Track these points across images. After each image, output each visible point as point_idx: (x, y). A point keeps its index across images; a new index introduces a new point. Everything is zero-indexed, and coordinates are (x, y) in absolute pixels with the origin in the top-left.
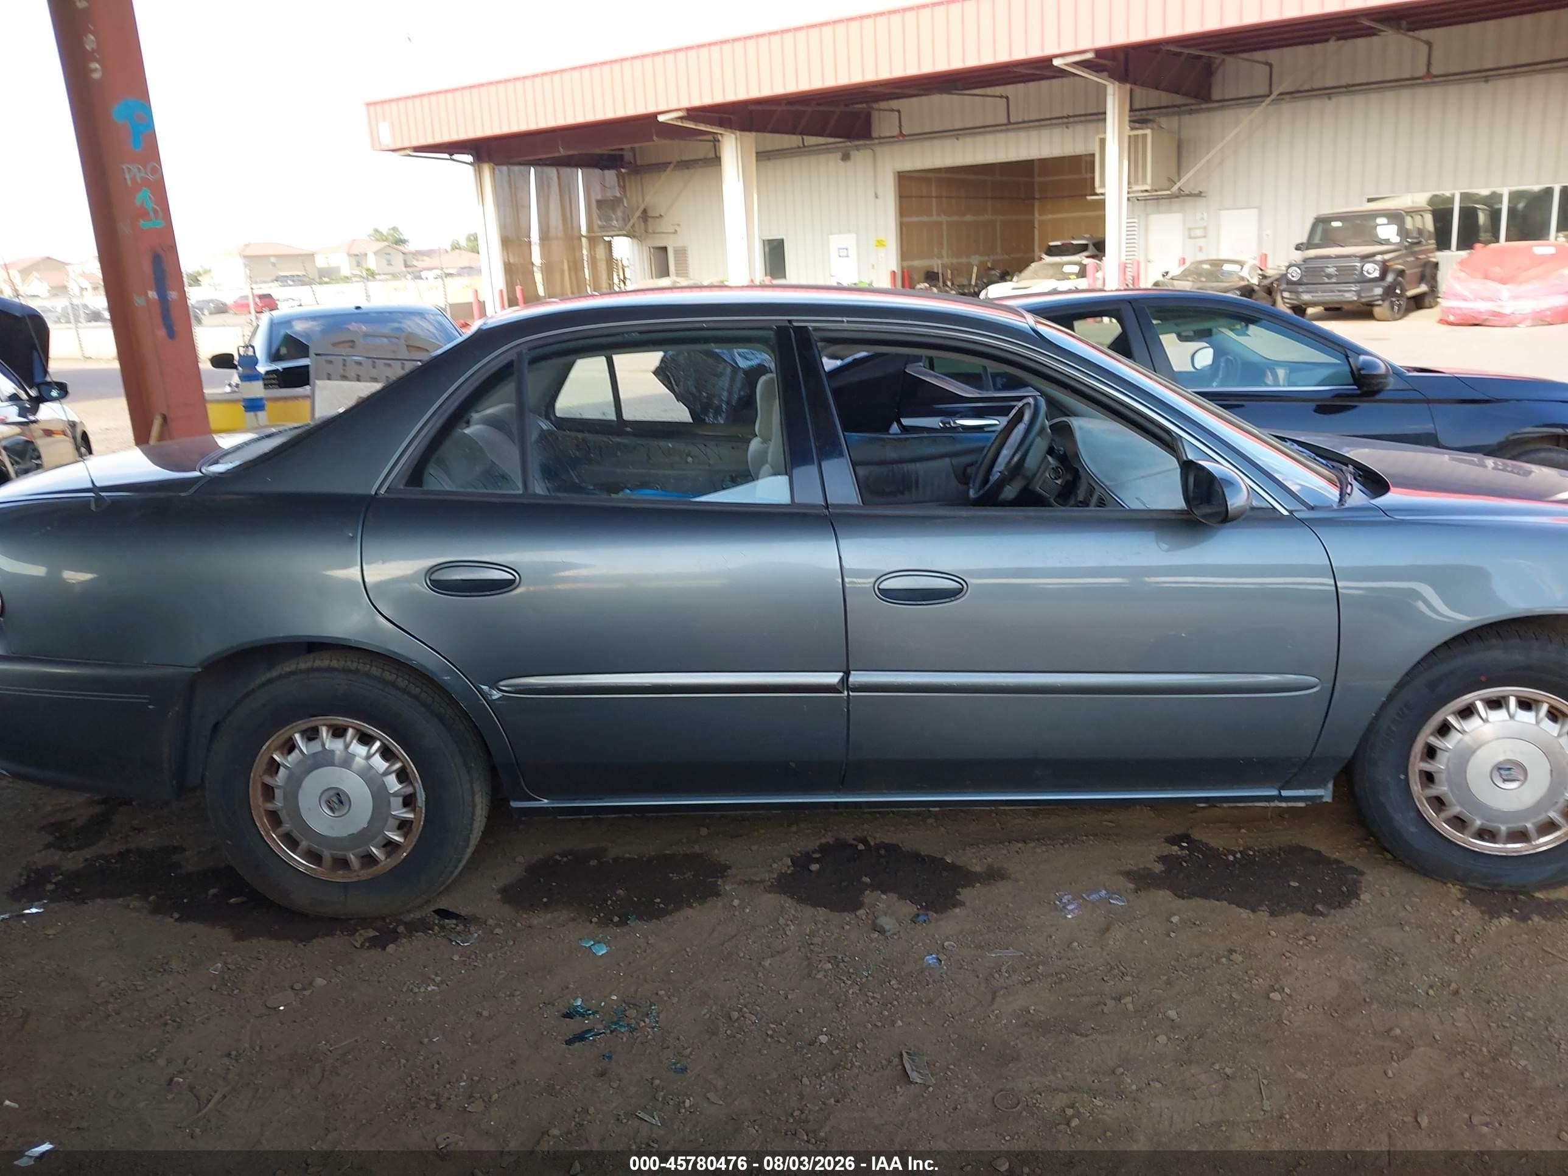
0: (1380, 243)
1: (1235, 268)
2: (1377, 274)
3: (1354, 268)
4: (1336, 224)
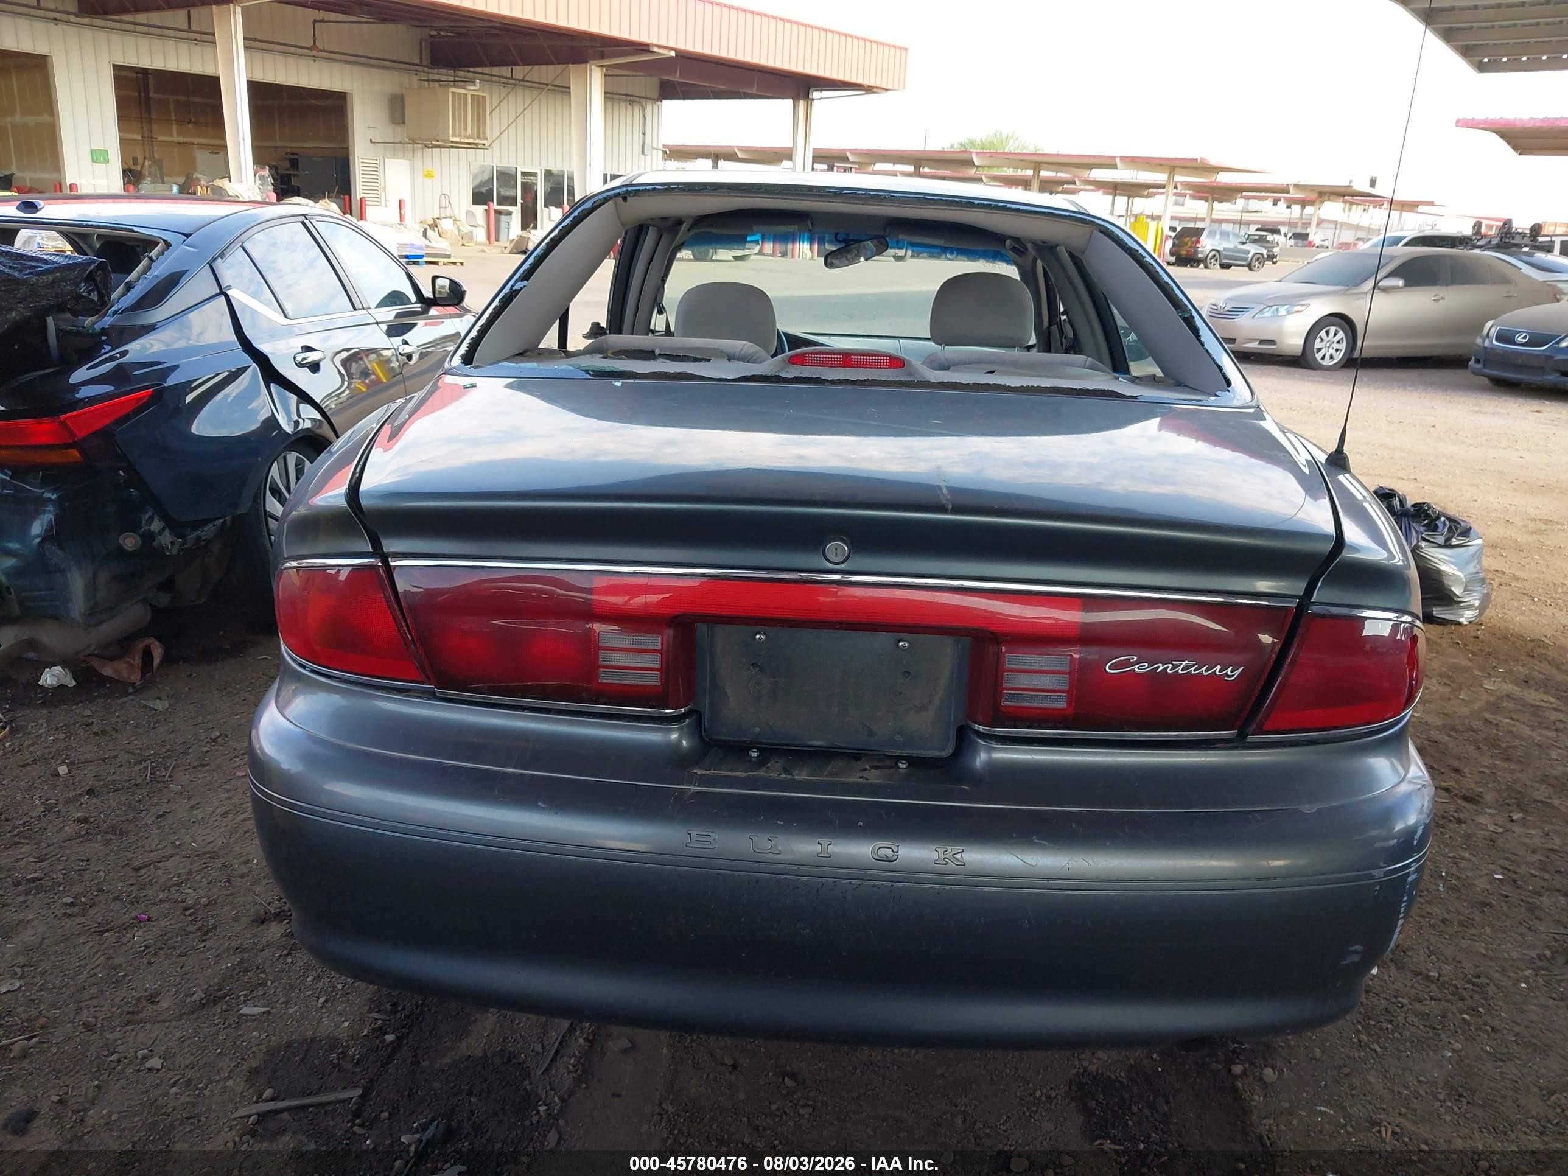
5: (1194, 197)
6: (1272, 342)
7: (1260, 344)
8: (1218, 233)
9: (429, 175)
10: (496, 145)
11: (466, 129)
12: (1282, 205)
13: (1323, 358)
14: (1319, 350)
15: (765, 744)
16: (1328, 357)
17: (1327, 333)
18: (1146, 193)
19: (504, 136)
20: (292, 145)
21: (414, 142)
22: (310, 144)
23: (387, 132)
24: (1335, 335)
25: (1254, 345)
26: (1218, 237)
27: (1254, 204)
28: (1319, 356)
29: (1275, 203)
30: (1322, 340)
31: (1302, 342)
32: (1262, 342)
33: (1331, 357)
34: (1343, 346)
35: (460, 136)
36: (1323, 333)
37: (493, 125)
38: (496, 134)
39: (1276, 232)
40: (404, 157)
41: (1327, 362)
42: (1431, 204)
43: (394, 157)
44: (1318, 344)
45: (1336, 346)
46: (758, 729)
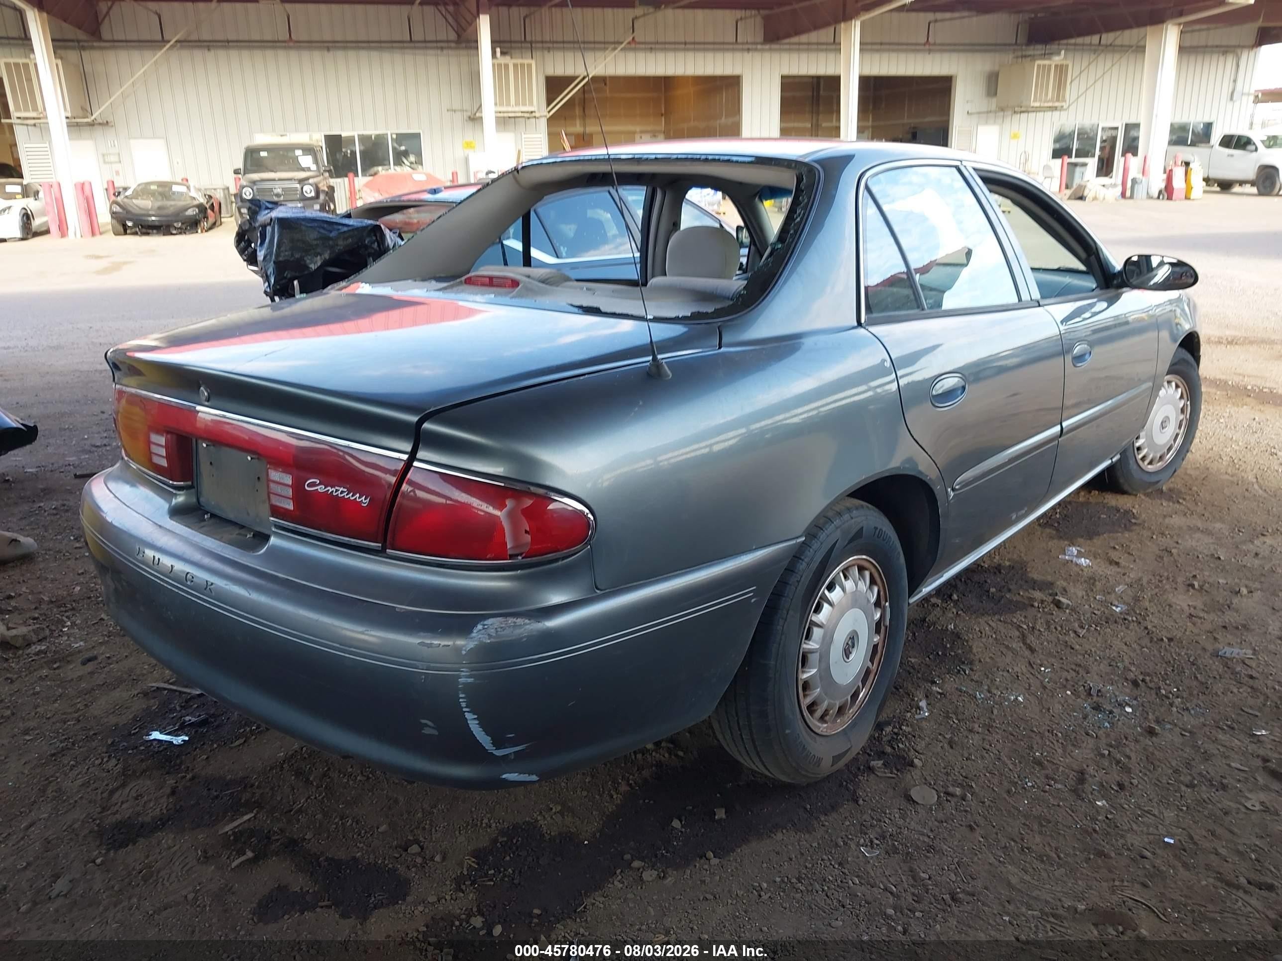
0: (303, 170)
1: (182, 189)
2: (313, 194)
3: (296, 189)
4: (263, 154)
9: (1015, 136)
10: (1073, 108)
11: (1047, 94)
19: (1081, 99)
20: (914, 121)
21: (1002, 109)
22: (927, 120)
23: (983, 103)
35: (1040, 101)
37: (1071, 91)
38: (1073, 99)
40: (995, 123)
43: (986, 123)
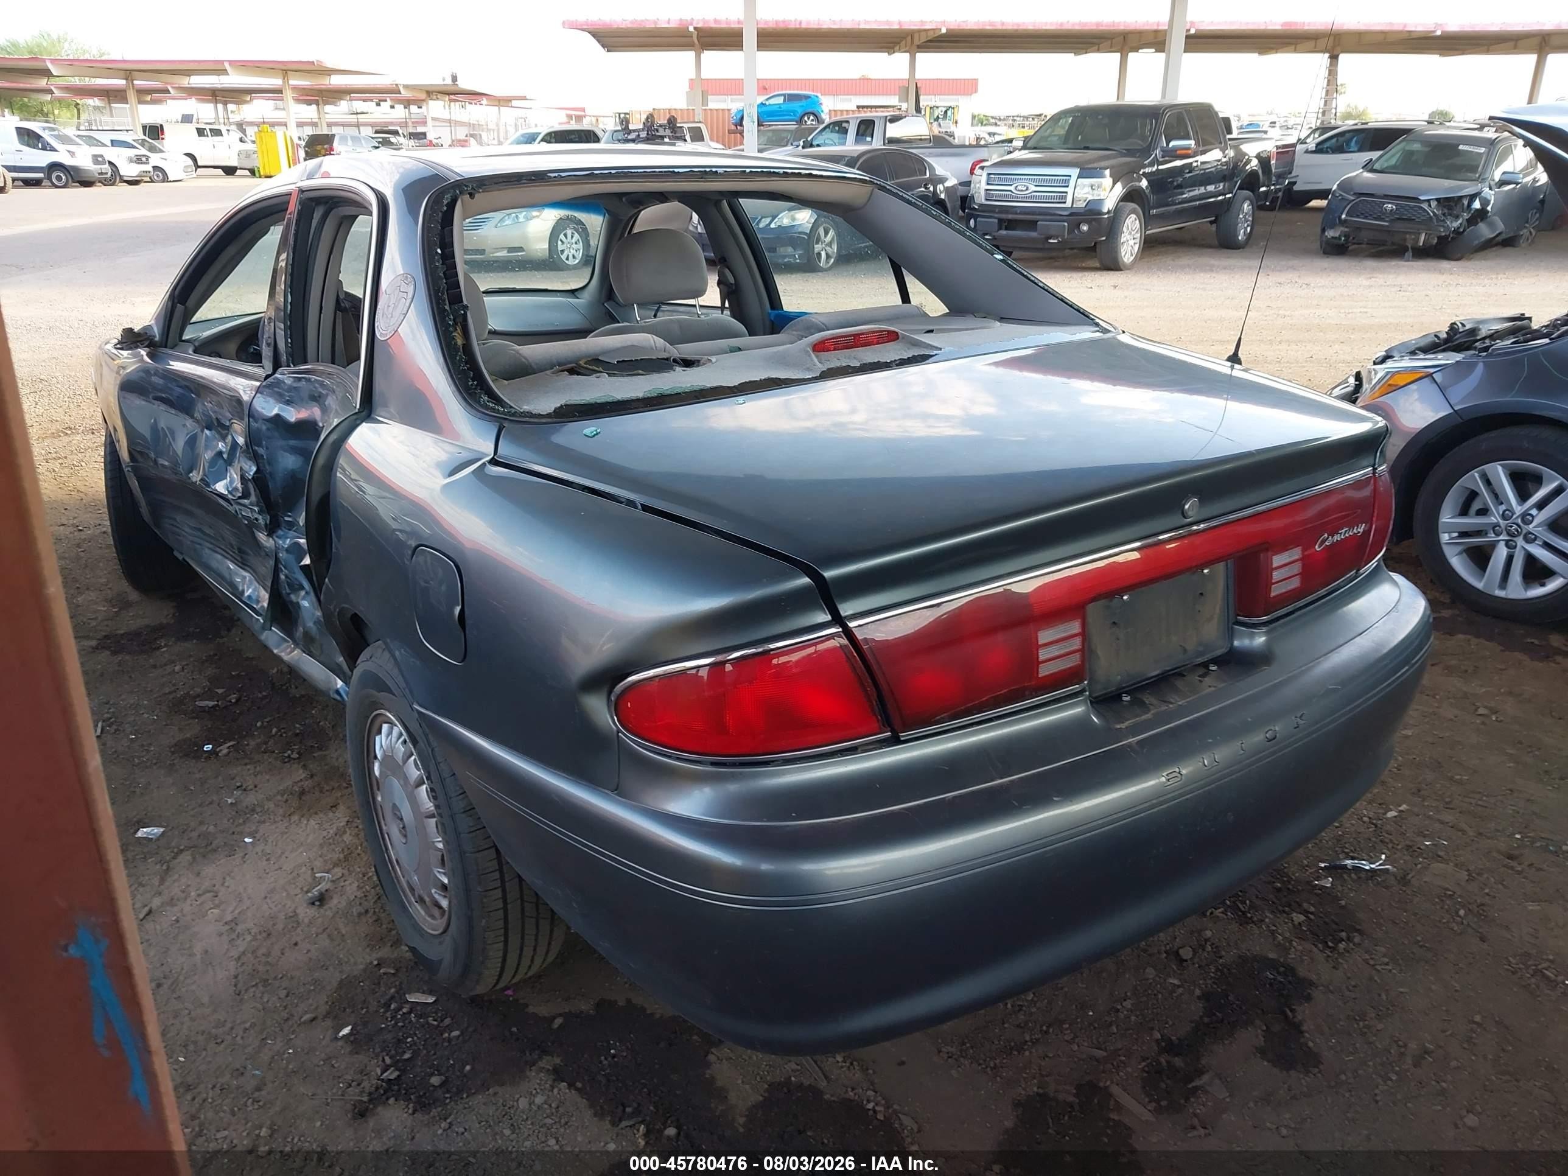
5: (298, 101)
6: (521, 249)
7: (508, 252)
8: (349, 138)
12: (386, 106)
13: (567, 259)
14: (562, 251)
15: (1128, 687)
16: (571, 257)
17: (565, 235)
18: (248, 99)
24: (572, 237)
25: (503, 254)
26: (350, 142)
27: (359, 106)
28: (564, 257)
29: (378, 105)
30: (563, 242)
31: (546, 246)
32: (511, 250)
33: (574, 257)
34: (580, 245)
36: (562, 236)
39: (395, 133)
41: (571, 262)
42: (524, 98)
44: (560, 247)
45: (574, 246)
46: (1119, 677)
